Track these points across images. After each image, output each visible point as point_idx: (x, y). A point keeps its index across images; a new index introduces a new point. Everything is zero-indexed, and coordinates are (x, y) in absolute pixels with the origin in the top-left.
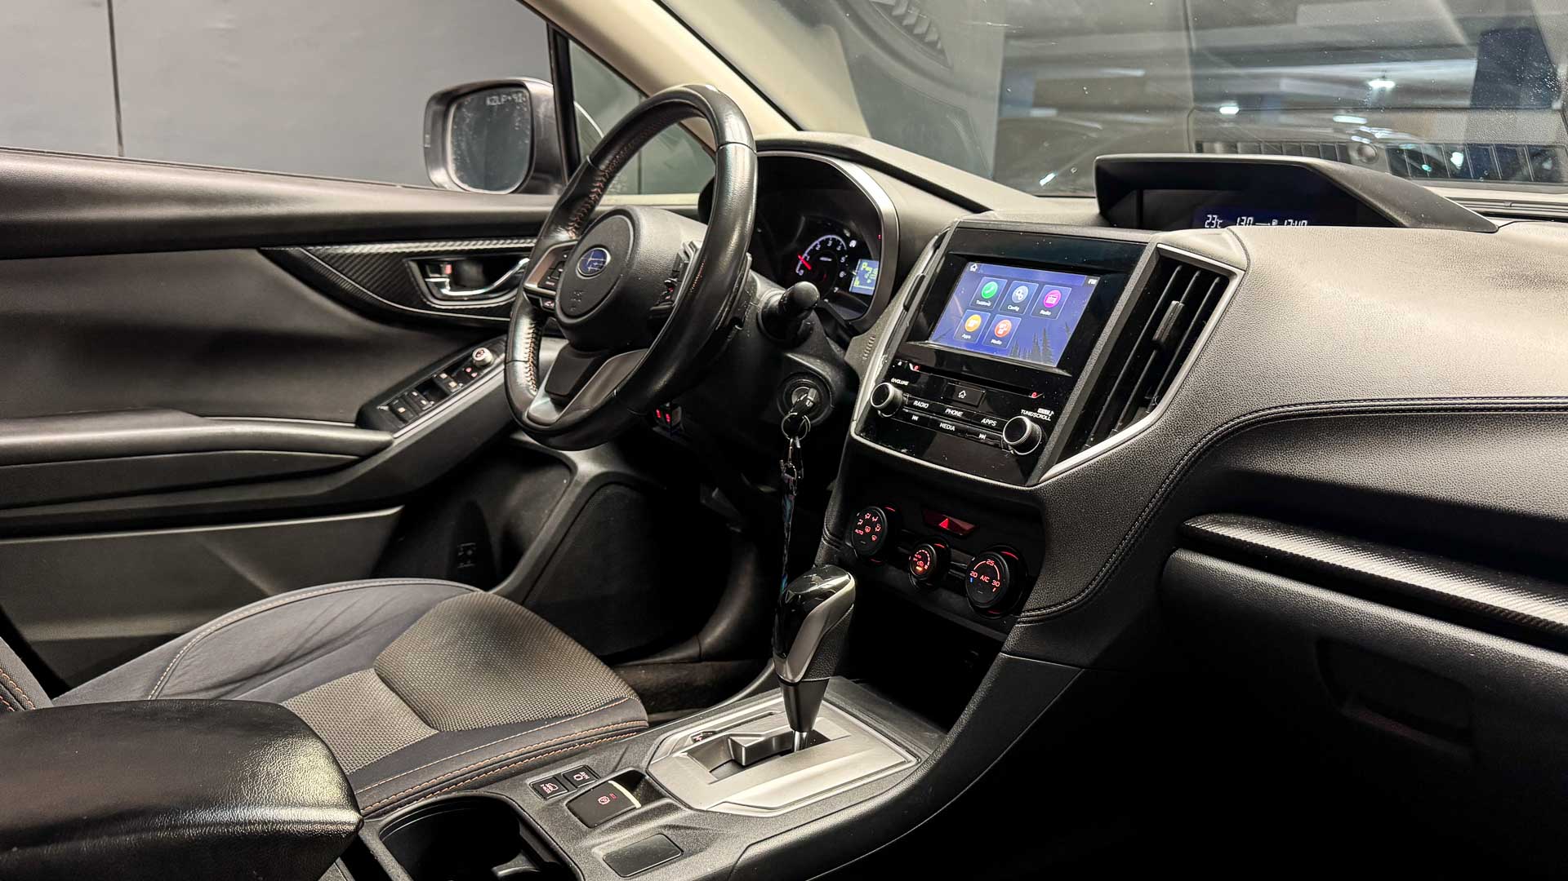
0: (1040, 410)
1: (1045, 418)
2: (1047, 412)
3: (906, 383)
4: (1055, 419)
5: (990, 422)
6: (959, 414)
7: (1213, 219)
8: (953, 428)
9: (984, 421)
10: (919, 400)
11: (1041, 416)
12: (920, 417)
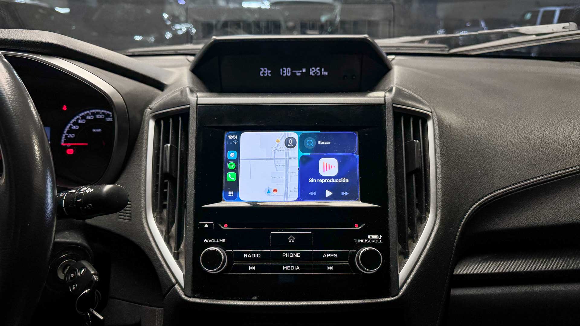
0: (370, 237)
1: (377, 241)
2: (376, 237)
3: (223, 241)
4: (386, 239)
5: (331, 255)
6: (298, 255)
7: (265, 70)
8: (298, 268)
9: (324, 256)
10: (248, 253)
11: (374, 241)
12: (256, 266)
